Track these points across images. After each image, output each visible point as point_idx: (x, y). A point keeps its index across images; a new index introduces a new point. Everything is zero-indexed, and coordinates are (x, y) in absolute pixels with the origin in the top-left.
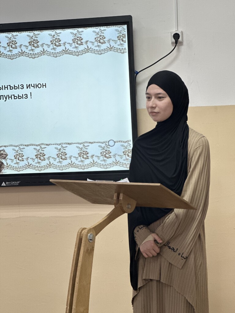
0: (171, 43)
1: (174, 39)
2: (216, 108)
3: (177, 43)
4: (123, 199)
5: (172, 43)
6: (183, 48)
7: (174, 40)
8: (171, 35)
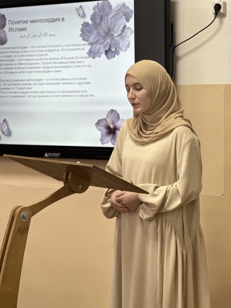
1: (215, 10)
3: (217, 14)
4: (71, 178)
8: (213, 6)
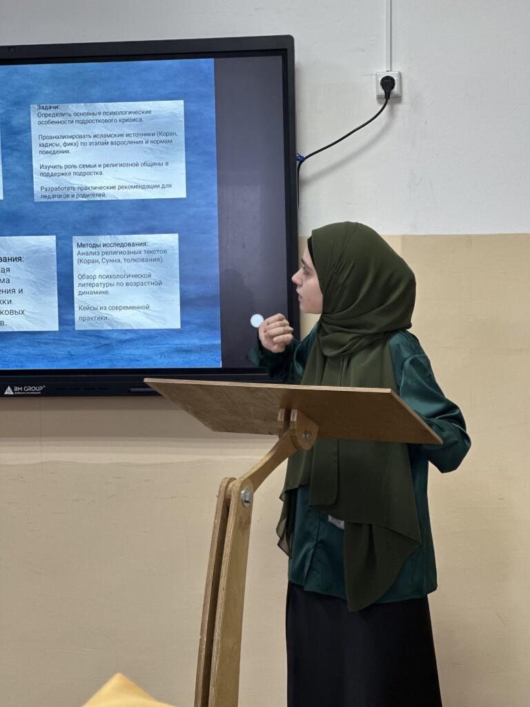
0: (375, 97)
1: (383, 88)
2: (469, 239)
3: (389, 98)
4: (297, 420)
5: (379, 98)
6: (402, 109)
7: (382, 92)
8: (377, 80)
